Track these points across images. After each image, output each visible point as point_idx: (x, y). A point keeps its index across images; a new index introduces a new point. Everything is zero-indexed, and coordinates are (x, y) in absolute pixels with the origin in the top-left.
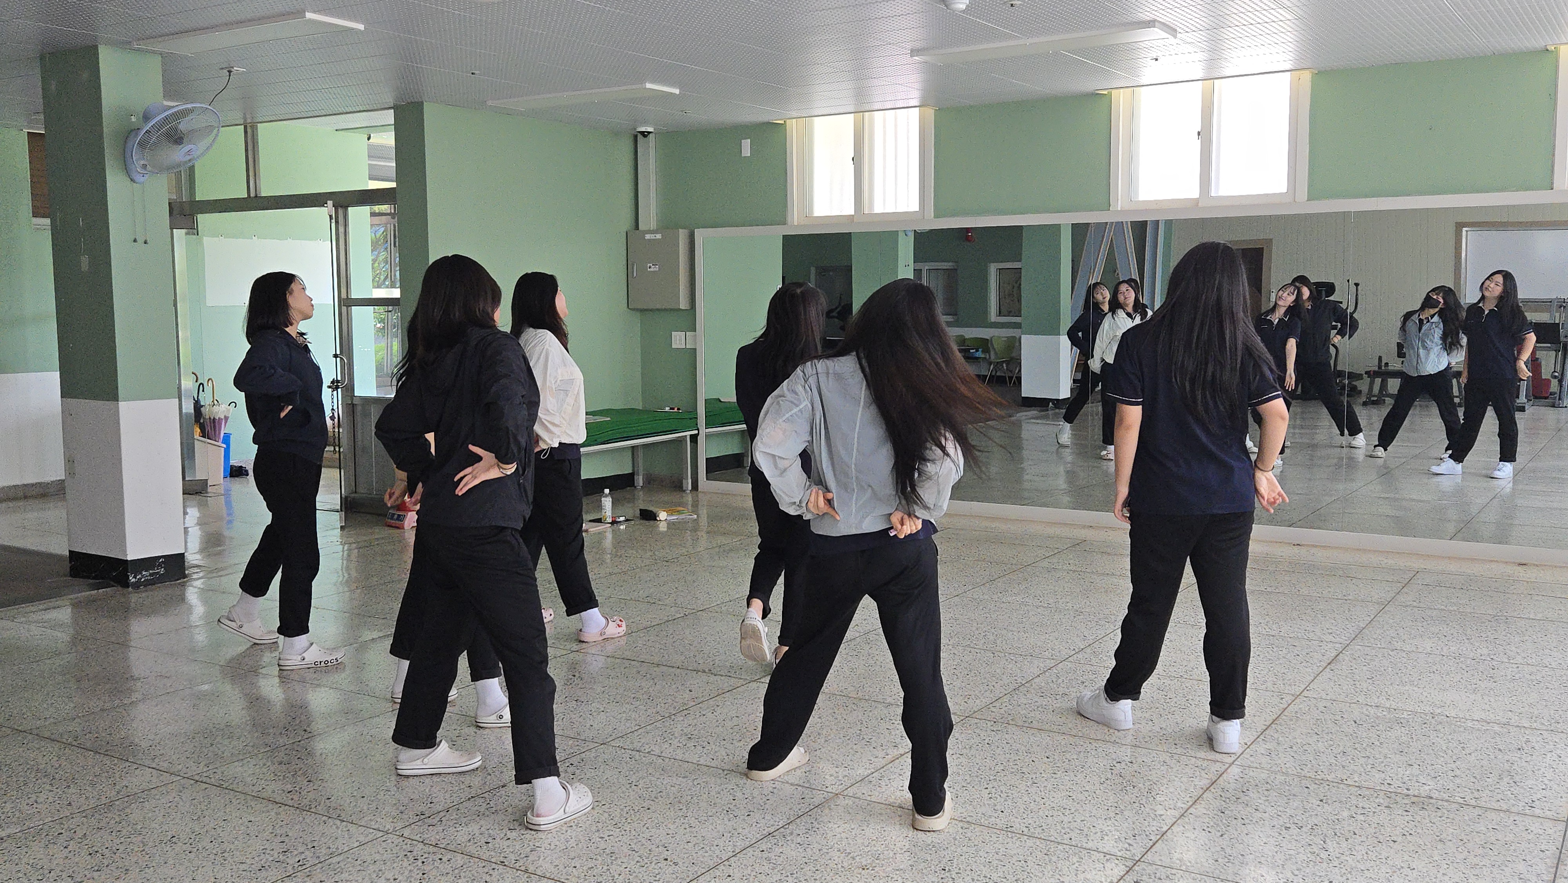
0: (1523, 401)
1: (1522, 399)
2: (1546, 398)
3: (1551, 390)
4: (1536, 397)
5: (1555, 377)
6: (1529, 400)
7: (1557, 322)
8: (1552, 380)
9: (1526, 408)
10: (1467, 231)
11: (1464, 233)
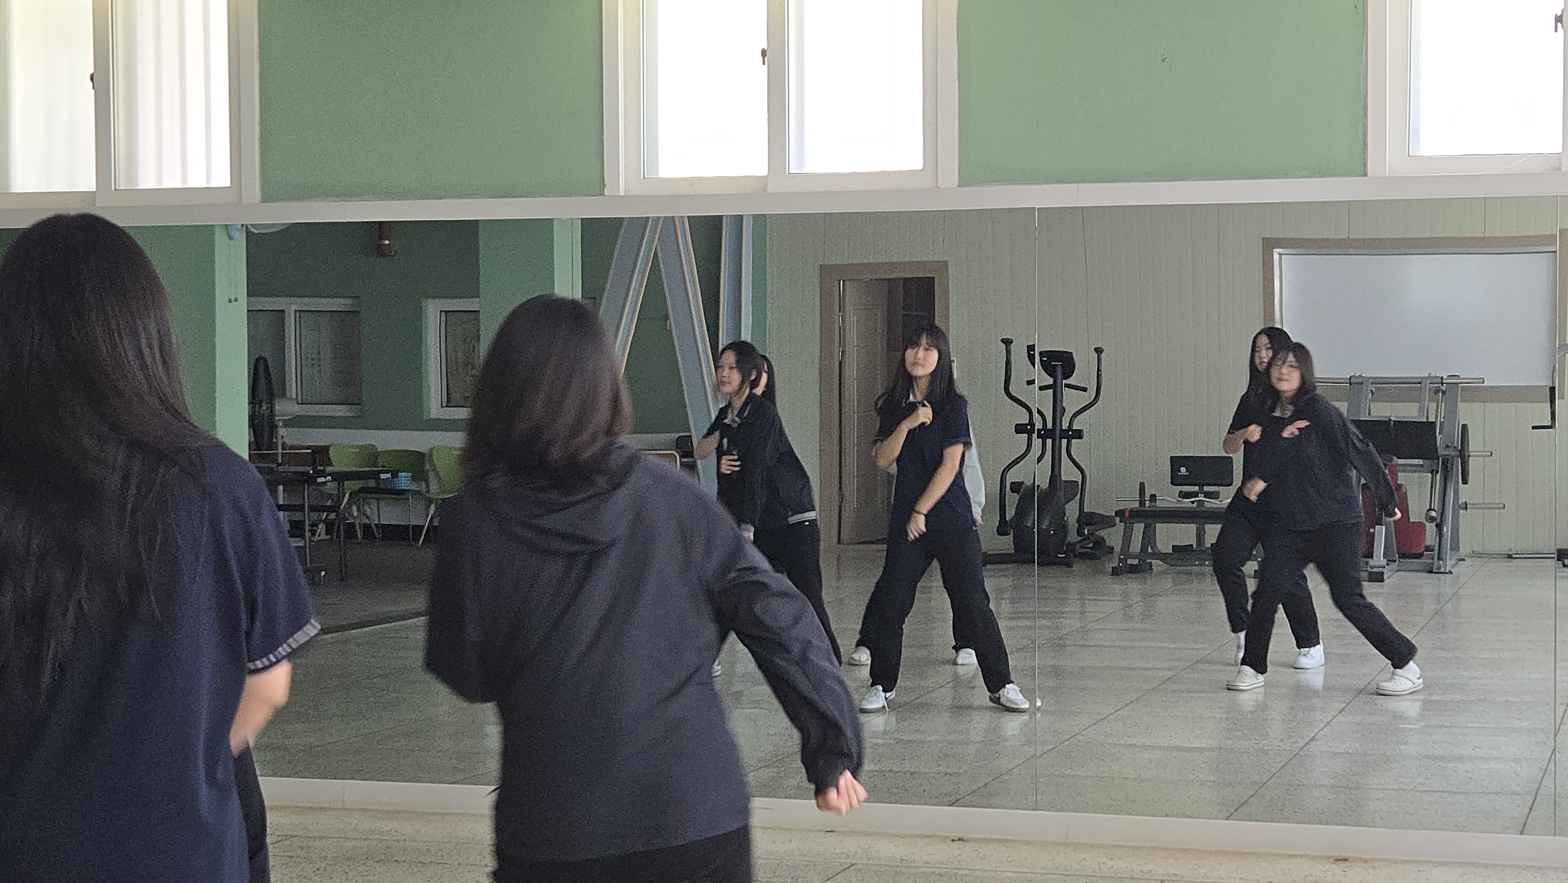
0: (1381, 564)
1: (1379, 558)
2: (1420, 556)
3: (1428, 543)
4: (1403, 556)
5: (1432, 519)
6: (1391, 561)
7: (1432, 419)
8: (1427, 524)
9: (1385, 576)
10: (1280, 255)
11: (1276, 257)
